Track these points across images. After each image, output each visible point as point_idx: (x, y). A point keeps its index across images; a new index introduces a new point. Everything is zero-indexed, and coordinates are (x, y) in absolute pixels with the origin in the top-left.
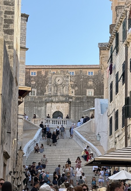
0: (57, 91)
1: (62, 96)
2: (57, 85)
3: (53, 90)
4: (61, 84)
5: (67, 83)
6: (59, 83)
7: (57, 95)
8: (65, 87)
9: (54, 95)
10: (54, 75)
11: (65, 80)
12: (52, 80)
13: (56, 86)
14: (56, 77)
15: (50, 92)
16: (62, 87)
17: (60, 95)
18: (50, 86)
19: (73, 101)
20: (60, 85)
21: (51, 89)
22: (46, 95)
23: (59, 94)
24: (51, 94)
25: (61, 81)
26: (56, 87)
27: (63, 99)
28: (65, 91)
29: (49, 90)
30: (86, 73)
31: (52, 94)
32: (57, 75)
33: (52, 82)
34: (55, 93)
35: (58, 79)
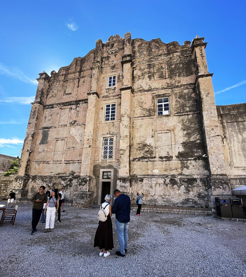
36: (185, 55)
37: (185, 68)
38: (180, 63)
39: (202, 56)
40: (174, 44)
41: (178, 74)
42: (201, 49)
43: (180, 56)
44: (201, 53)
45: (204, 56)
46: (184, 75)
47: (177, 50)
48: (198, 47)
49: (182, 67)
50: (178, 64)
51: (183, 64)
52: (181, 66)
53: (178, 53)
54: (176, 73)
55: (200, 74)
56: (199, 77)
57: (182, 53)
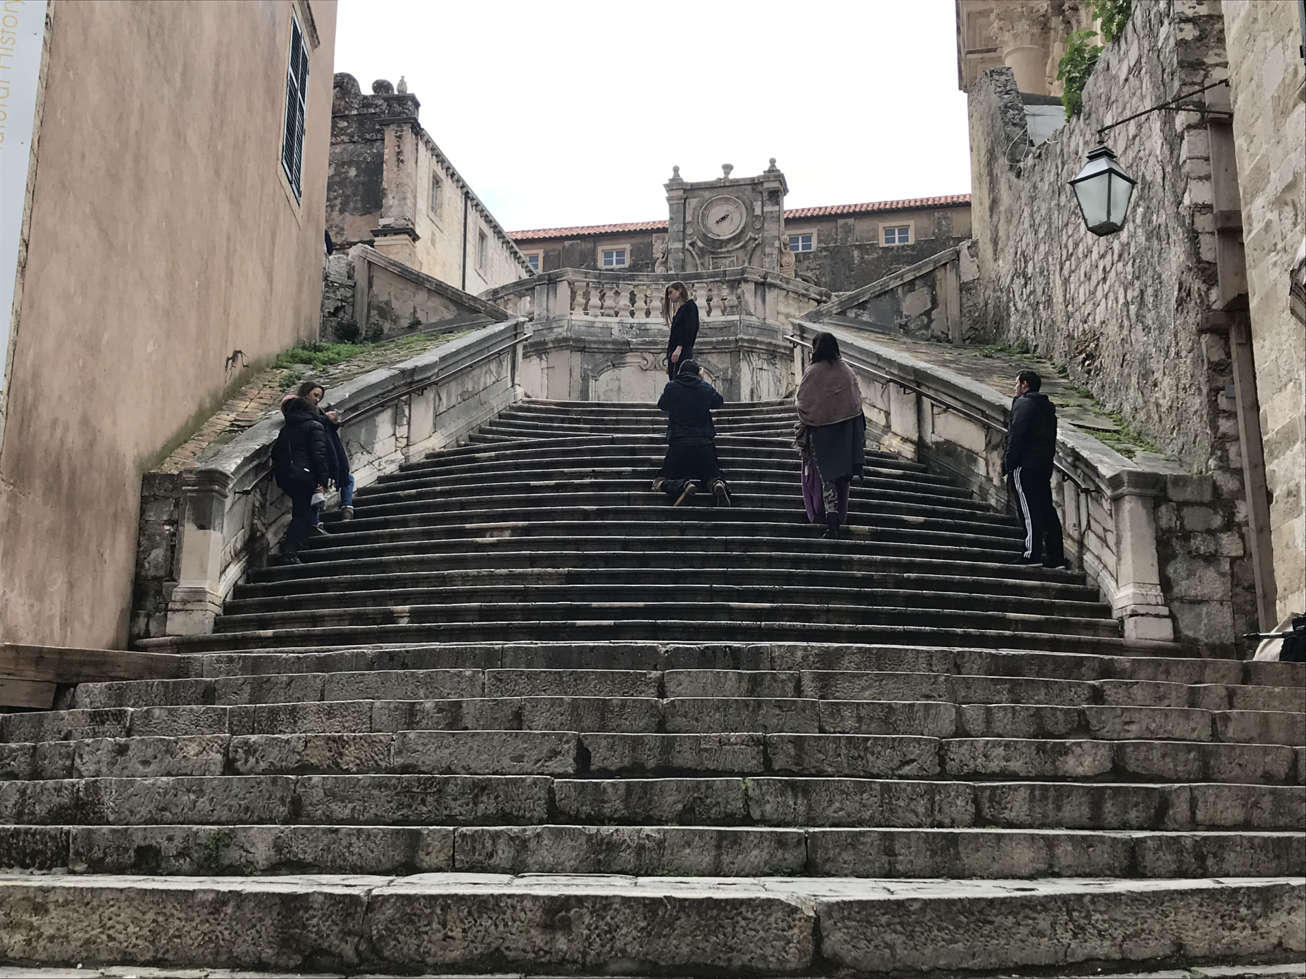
2: (713, 242)
4: (736, 239)
5: (772, 230)
6: (726, 231)
8: (758, 254)
10: (701, 193)
11: (759, 212)
12: (689, 219)
13: (711, 247)
14: (710, 204)
16: (741, 254)
18: (677, 250)
20: (729, 241)
21: (682, 267)
25: (736, 222)
26: (708, 256)
30: (876, 237)
32: (717, 193)
33: (689, 231)
35: (717, 212)
36: (368, 136)
37: (363, 183)
38: (348, 163)
39: (398, 159)
40: (344, 84)
41: (341, 204)
42: (399, 133)
43: (353, 137)
44: (399, 147)
45: (402, 161)
46: (355, 209)
47: (347, 112)
48: (393, 128)
49: (356, 176)
50: (343, 164)
51: (358, 165)
52: (353, 172)
53: (350, 123)
54: (336, 198)
55: (383, 222)
56: (376, 233)
57: (361, 124)
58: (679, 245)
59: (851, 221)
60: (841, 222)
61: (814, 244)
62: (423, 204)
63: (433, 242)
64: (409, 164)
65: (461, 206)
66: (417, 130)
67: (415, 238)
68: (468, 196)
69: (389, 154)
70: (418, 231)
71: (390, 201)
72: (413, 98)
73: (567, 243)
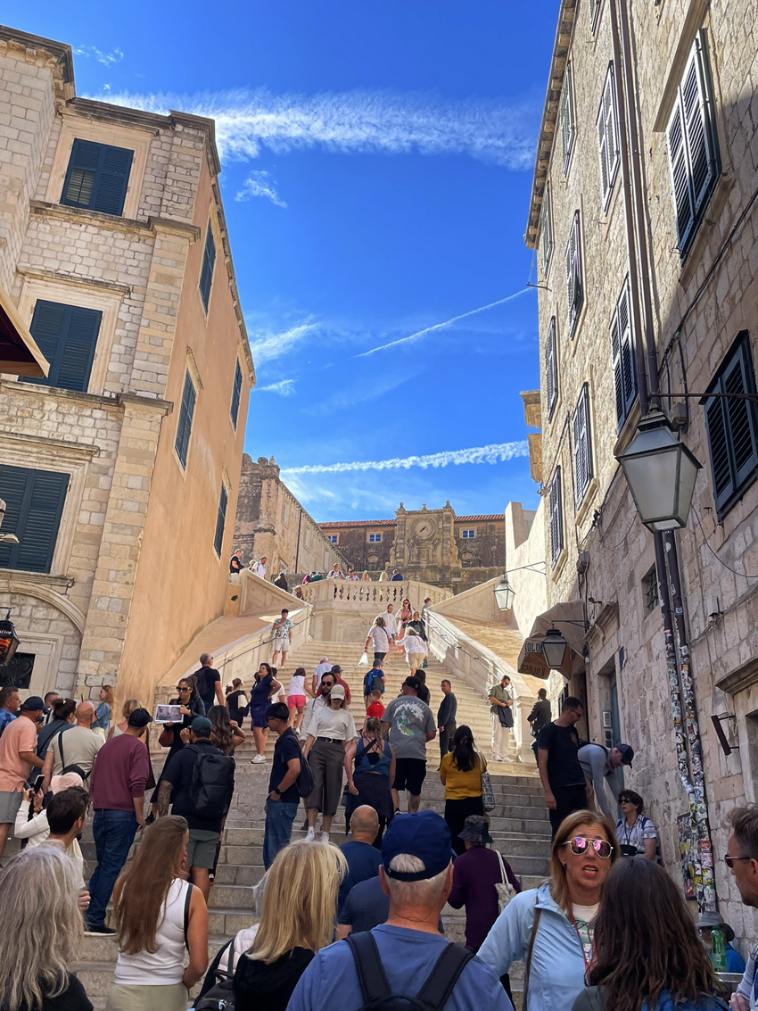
0: (419, 556)
1: (434, 568)
2: (418, 540)
3: (407, 554)
4: (429, 539)
5: (447, 535)
6: (425, 535)
7: (420, 568)
8: (440, 547)
9: (410, 567)
10: (413, 516)
11: (441, 527)
12: (407, 529)
13: (417, 542)
14: (417, 521)
15: (402, 560)
16: (431, 547)
17: (427, 567)
18: (401, 543)
19: (462, 581)
20: (426, 540)
21: (402, 552)
22: (389, 567)
23: (424, 564)
24: (402, 565)
25: (430, 531)
26: (416, 547)
27: (435, 576)
28: (442, 555)
29: (398, 555)
31: (405, 566)
32: (420, 516)
33: (407, 535)
34: (412, 563)
35: (421, 525)
36: (254, 484)
37: (251, 506)
38: (245, 497)
39: (268, 496)
40: (245, 459)
41: (239, 516)
42: (269, 483)
43: (247, 484)
44: (269, 490)
45: (270, 497)
46: (246, 519)
47: (246, 472)
48: (267, 480)
49: (248, 503)
50: (242, 497)
51: (249, 498)
52: (246, 501)
53: (246, 477)
54: (237, 513)
55: (259, 526)
56: (255, 531)
57: (252, 478)
58: (402, 541)
59: (493, 523)
60: (489, 524)
61: (475, 534)
62: (279, 518)
63: (283, 535)
64: (273, 499)
65: (298, 516)
66: (278, 482)
67: (274, 533)
68: (301, 511)
69: (264, 493)
70: (275, 530)
71: (263, 516)
72: (277, 467)
73: (351, 530)
